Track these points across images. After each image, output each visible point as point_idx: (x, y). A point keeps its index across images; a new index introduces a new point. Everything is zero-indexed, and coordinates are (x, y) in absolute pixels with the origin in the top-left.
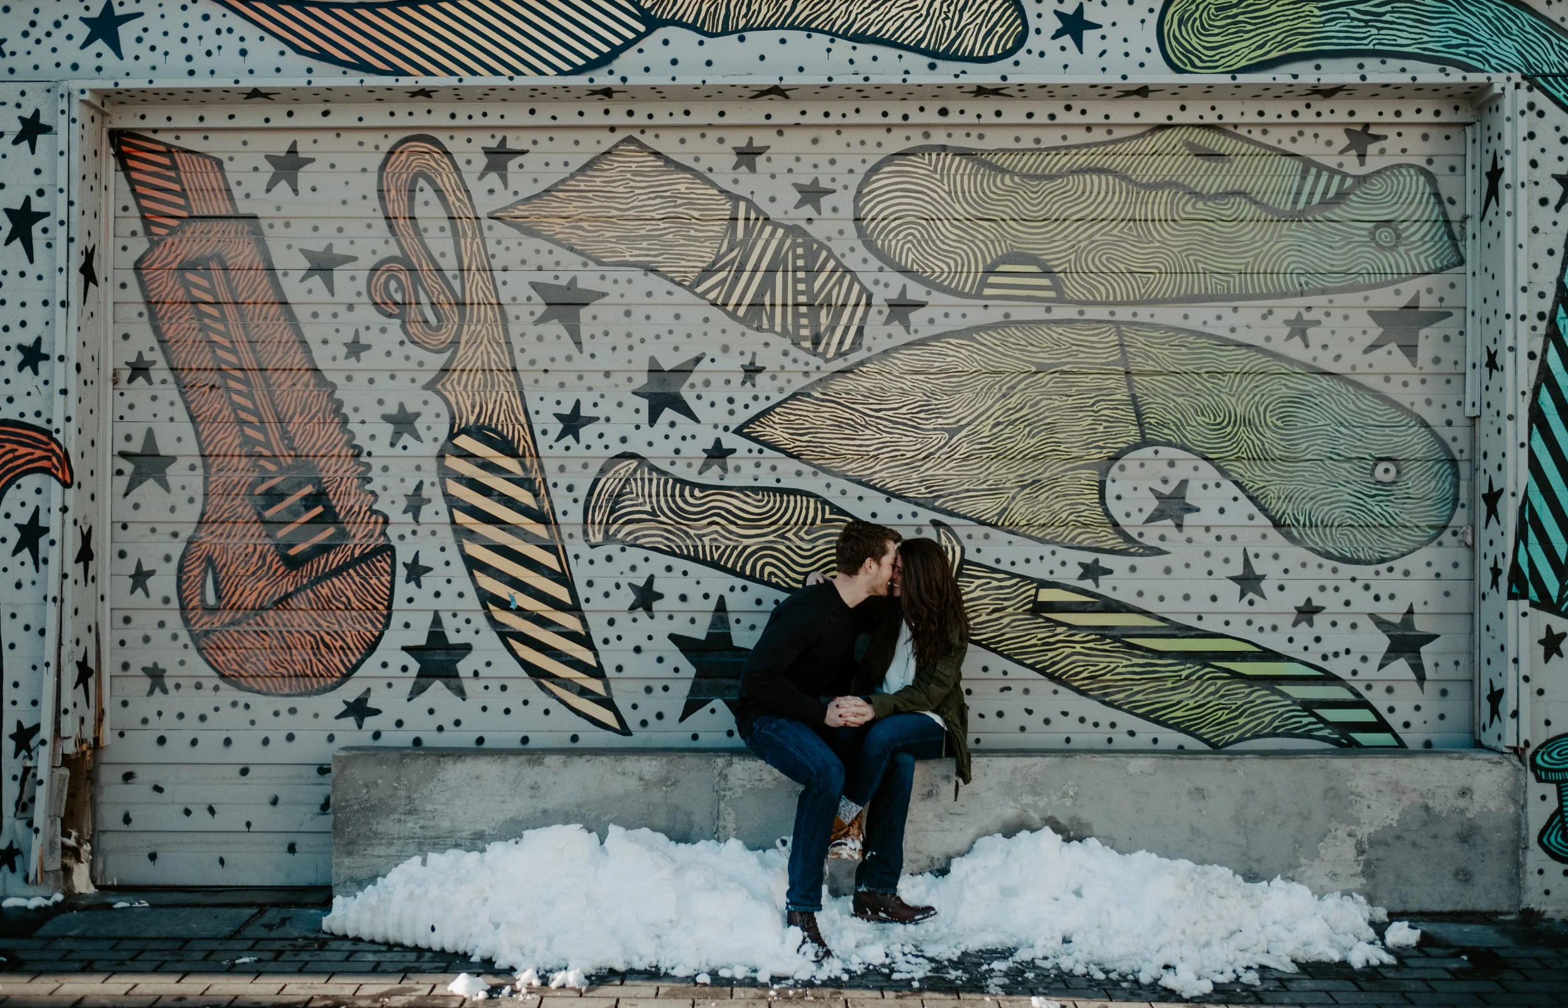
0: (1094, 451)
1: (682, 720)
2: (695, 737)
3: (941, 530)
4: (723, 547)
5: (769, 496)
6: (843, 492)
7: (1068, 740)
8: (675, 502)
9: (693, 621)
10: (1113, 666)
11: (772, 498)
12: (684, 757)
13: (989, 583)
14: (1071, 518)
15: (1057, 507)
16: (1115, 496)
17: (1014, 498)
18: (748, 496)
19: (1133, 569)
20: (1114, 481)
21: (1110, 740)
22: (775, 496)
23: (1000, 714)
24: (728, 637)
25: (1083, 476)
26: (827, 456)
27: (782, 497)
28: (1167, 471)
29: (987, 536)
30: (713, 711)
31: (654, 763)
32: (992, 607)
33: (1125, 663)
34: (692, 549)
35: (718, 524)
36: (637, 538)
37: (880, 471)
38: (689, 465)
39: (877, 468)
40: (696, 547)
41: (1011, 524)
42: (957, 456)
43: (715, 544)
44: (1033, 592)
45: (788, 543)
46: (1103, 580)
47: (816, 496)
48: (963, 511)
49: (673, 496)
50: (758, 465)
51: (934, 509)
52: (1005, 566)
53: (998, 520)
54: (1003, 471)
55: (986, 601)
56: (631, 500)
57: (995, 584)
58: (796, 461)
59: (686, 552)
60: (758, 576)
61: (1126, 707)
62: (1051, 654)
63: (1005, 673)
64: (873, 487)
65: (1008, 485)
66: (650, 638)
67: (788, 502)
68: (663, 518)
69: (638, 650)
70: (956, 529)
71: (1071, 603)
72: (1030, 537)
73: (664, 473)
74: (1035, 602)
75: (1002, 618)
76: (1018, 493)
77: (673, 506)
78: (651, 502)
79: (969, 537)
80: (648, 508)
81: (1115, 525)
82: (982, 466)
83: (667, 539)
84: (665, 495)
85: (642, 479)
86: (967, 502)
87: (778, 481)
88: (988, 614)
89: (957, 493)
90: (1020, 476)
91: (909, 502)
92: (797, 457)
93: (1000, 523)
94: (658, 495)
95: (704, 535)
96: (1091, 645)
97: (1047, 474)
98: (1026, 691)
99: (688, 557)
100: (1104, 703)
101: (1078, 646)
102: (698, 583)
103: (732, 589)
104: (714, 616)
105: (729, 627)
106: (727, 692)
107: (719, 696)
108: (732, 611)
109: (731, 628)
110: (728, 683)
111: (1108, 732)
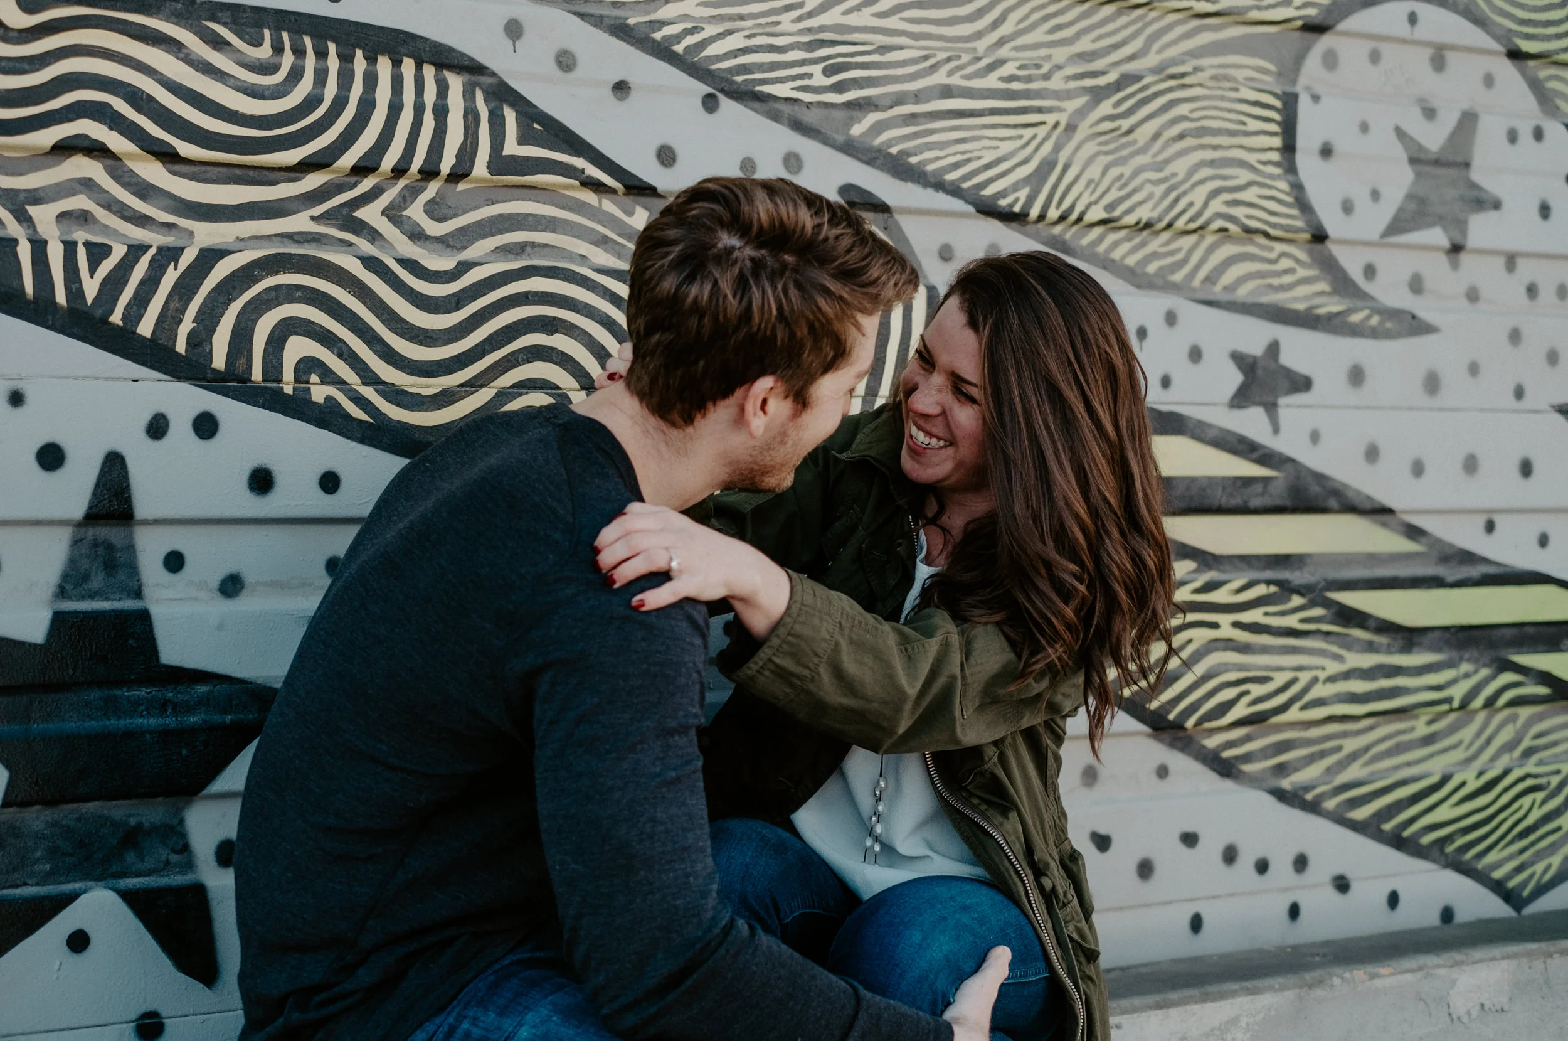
4: (119, 251)
5: (299, 52)
6: (565, 62)
7: (1197, 924)
10: (1305, 678)
11: (310, 61)
14: (1217, 206)
15: (1181, 167)
16: (1317, 146)
17: (1071, 128)
18: (218, 43)
19: (1357, 377)
20: (1316, 98)
21: (1294, 912)
22: (322, 54)
24: (139, 625)
25: (1240, 74)
27: (346, 59)
28: (1429, 82)
30: (78, 942)
33: (1334, 668)
35: (96, 150)
40: (5, 247)
41: (1062, 218)
43: (80, 236)
46: (1289, 405)
47: (472, 69)
48: (932, 161)
51: (850, 148)
53: (1030, 201)
54: (1038, 35)
60: (257, 375)
61: (1330, 804)
64: (664, 52)
65: (1056, 83)
67: (371, 80)
71: (1212, 482)
72: (1107, 264)
76: (1081, 113)
79: (946, 254)
81: (1317, 237)
82: (980, 13)
86: (944, 132)
89: (917, 97)
90: (1083, 57)
91: (775, 117)
93: (1034, 213)
95: (36, 197)
96: (1254, 616)
97: (1152, 60)
98: (1090, 775)
100: (1281, 795)
101: (1226, 622)
102: (16, 399)
103: (157, 428)
104: (76, 542)
105: (140, 587)
106: (130, 857)
107: (98, 879)
108: (156, 522)
109: (147, 591)
110: (133, 822)
111: (1287, 889)
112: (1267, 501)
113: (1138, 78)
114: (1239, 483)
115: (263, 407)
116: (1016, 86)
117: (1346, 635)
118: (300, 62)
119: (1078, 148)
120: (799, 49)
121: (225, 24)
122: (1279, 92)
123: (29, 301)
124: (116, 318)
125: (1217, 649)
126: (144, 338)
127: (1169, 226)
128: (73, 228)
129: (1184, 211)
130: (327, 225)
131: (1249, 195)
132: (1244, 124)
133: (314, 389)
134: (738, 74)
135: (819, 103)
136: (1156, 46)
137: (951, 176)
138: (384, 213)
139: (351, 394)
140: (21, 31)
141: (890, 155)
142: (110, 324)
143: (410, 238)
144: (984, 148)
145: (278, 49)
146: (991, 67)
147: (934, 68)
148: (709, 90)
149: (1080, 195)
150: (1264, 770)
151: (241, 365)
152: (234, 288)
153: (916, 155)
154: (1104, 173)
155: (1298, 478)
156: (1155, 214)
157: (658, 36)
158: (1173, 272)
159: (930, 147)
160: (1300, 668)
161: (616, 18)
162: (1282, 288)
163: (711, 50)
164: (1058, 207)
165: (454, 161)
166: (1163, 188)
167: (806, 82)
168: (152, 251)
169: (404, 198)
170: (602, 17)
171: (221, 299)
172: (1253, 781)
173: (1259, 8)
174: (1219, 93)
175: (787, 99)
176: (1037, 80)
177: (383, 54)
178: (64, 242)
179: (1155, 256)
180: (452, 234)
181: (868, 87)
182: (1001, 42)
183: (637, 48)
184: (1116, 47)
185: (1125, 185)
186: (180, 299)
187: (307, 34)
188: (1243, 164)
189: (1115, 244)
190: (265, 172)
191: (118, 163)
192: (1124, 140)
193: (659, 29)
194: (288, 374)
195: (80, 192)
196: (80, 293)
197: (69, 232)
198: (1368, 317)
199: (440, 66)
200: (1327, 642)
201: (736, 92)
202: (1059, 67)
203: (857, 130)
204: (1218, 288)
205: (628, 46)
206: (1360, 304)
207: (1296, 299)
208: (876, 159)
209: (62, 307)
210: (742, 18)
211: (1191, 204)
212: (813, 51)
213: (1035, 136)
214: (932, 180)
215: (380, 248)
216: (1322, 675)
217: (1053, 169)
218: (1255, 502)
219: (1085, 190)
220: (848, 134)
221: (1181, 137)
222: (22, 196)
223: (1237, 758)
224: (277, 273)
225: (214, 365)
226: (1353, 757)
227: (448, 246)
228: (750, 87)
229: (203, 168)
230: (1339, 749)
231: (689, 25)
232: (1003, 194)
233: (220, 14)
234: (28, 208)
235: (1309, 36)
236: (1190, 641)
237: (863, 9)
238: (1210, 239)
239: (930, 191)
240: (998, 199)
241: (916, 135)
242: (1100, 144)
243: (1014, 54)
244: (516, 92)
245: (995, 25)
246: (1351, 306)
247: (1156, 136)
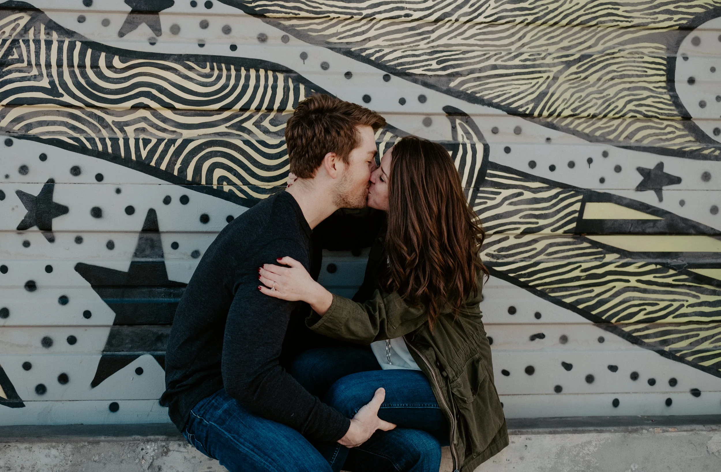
0: (661, 17)
1: (95, 383)
2: (114, 407)
3: (458, 121)
4: (154, 141)
5: (220, 69)
6: (325, 66)
7: (616, 403)
8: (84, 75)
9: (110, 245)
10: (676, 305)
11: (225, 72)
12: (98, 442)
13: (521, 194)
14: (630, 107)
15: (612, 91)
16: (686, 79)
17: (555, 78)
18: (190, 68)
19: (706, 177)
20: (686, 58)
21: (669, 402)
22: (229, 70)
23: (530, 370)
24: (161, 267)
25: (646, 51)
26: (303, 14)
27: (238, 71)
29: (518, 131)
30: (139, 371)
31: (54, 452)
32: (523, 227)
33: (692, 301)
34: (109, 143)
35: (147, 107)
36: (29, 126)
37: (376, 37)
38: (106, 23)
39: (372, 33)
40: (115, 141)
41: (550, 115)
42: (481, 19)
43: (142, 136)
44: (577, 207)
45: (246, 136)
46: (668, 191)
47: (287, 71)
48: (487, 95)
49: (82, 66)
50: (204, 25)
51: (449, 92)
52: (541, 171)
53: (534, 109)
54: (542, 41)
55: (516, 218)
56: (20, 71)
57: (528, 195)
58: (258, 21)
59: (100, 147)
60: (203, 182)
61: (690, 359)
62: (598, 290)
63: (538, 316)
64: (367, 60)
65: (548, 60)
66: (49, 269)
67: (248, 78)
68: (66, 98)
69: (31, 286)
70: (476, 120)
71: (626, 221)
72: (575, 133)
73: (70, 33)
74: (580, 220)
75: (535, 241)
76: (561, 72)
77: (82, 81)
78: (49, 75)
79: (495, 131)
80: (45, 83)
81: (686, 117)
82: (513, 34)
83: (74, 128)
84: (71, 65)
85: (37, 42)
86: (493, 83)
87: (233, 48)
88: (517, 237)
89: (480, 70)
90: (563, 48)
91: (415, 81)
92: (261, 15)
93: (536, 113)
94: (60, 65)
95: (127, 124)
96: (648, 277)
97: (599, 48)
98: (564, 339)
99: (103, 155)
100: (662, 353)
101: (633, 280)
102: (118, 191)
103: (167, 200)
104: (140, 239)
105: (163, 254)
106: (159, 345)
107: (148, 351)
108: (167, 232)
109: (166, 255)
110: (160, 333)
111: (667, 393)
112: (655, 230)
113: (590, 56)
114: (641, 222)
115: (206, 193)
116: (528, 63)
117: (701, 287)
118: (221, 73)
119: (559, 86)
120: (426, 55)
121: (193, 62)
122: (666, 57)
123: (123, 159)
124: (153, 164)
125: (629, 291)
126: (163, 170)
127: (605, 116)
128: (140, 133)
129: (613, 110)
130: (231, 129)
131: (649, 102)
132: (646, 72)
133: (224, 187)
134: (399, 66)
135: (435, 75)
136: (602, 42)
137: (495, 101)
138: (253, 124)
139: (239, 189)
140: (121, 69)
141: (467, 93)
142: (150, 166)
143: (264, 133)
144: (513, 88)
145: (212, 69)
146: (516, 56)
147: (488, 58)
148: (386, 73)
149: (559, 105)
150: (655, 342)
151: (197, 179)
152: (195, 152)
153: (479, 93)
154: (572, 96)
155: (673, 220)
156: (598, 112)
157: (364, 54)
158: (609, 135)
159: (486, 89)
160: (674, 300)
161: (346, 49)
162: (667, 140)
163: (386, 58)
164: (548, 111)
165: (279, 105)
166: (602, 101)
167: (429, 67)
168: (166, 141)
169: (261, 119)
170: (340, 49)
171: (190, 156)
172: (649, 346)
173: (654, 23)
174: (633, 59)
175: (420, 75)
176: (539, 60)
177: (252, 68)
178: (135, 139)
179: (599, 128)
180: (280, 131)
181: (458, 67)
182: (523, 45)
183: (355, 59)
184: (581, 43)
185: (582, 100)
186: (175, 157)
187: (223, 63)
188: (645, 89)
189: (579, 124)
190: (209, 112)
191: (155, 111)
192: (583, 82)
193: (365, 51)
194: (215, 182)
195: (142, 122)
196: (140, 156)
197: (138, 135)
198: (714, 151)
199: (274, 71)
200: (690, 290)
201: (397, 73)
202: (550, 54)
203: (452, 85)
204: (633, 141)
205: (351, 59)
206: (711, 145)
207: (675, 145)
208: (460, 96)
209: (134, 161)
210: (402, 44)
211: (617, 107)
212: (432, 55)
213: (538, 82)
214: (487, 102)
215: (252, 137)
216: (686, 304)
217: (546, 95)
218: (648, 230)
219: (562, 103)
220: (448, 86)
221: (612, 79)
222: (122, 124)
223: (640, 336)
224: (211, 147)
225: (188, 179)
226: (705, 339)
227: (278, 135)
228: (404, 71)
229: (186, 111)
230: (698, 335)
231: (377, 49)
232: (521, 106)
233: (191, 58)
234: (124, 127)
235: (685, 32)
236: (615, 287)
237: (458, 37)
238: (628, 121)
239: (486, 107)
240: (519, 109)
241: (480, 85)
242: (570, 84)
243: (529, 50)
244: (305, 78)
245: (520, 39)
246: (705, 146)
247: (599, 79)
